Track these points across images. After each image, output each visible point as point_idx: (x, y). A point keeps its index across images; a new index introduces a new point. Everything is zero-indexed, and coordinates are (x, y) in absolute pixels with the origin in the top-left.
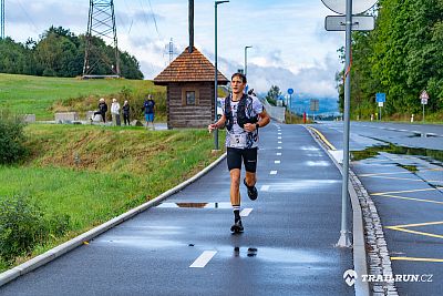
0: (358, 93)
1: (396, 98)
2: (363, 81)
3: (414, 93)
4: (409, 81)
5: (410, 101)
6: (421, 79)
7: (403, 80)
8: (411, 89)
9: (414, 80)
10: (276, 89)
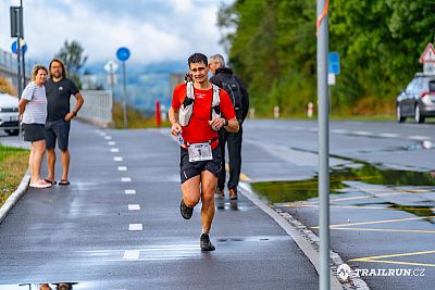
0: (273, 54)
1: (363, 62)
2: (287, 28)
3: (405, 51)
4: (394, 24)
5: (398, 70)
6: (420, 18)
7: (379, 21)
8: (397, 41)
9: (404, 20)
10: (74, 49)
